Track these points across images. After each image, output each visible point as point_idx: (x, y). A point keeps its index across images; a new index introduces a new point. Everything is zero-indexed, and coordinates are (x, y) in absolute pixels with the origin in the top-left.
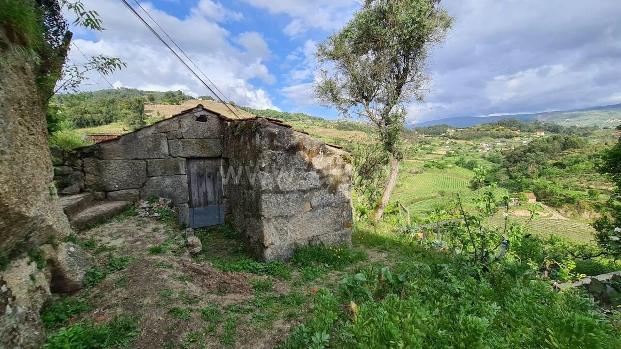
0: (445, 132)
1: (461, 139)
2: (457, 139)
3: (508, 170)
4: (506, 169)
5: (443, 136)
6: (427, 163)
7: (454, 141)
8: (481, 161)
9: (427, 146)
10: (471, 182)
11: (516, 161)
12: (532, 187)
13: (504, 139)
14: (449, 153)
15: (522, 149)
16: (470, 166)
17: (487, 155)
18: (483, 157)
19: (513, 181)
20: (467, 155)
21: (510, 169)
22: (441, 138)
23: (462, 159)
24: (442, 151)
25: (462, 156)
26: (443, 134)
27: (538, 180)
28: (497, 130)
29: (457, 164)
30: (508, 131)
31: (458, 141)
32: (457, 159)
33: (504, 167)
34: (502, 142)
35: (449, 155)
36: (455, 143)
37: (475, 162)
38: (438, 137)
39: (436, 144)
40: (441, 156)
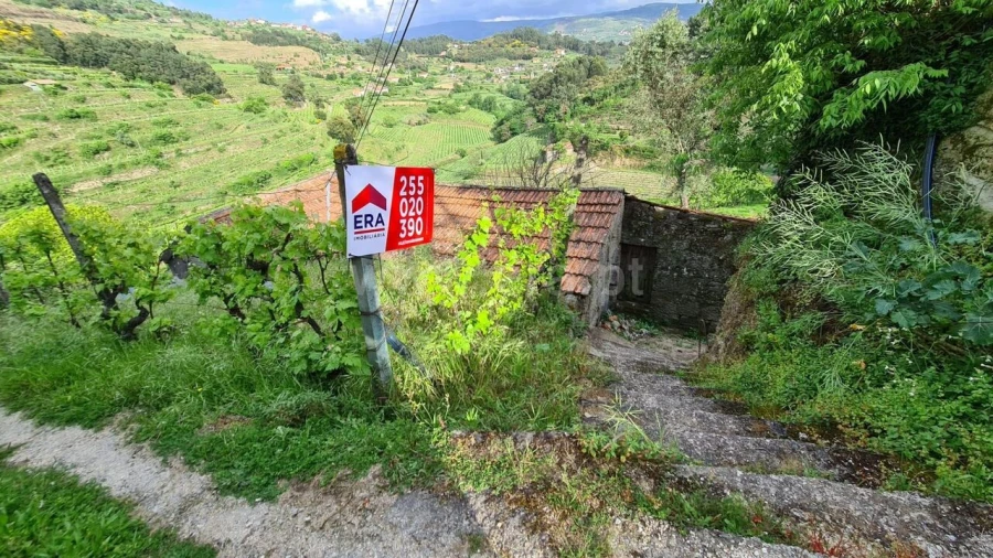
0: (445, 49)
1: (468, 61)
2: (463, 61)
3: (535, 110)
4: (531, 109)
5: (443, 57)
6: (432, 106)
7: (460, 64)
8: (500, 99)
9: (425, 76)
10: (493, 131)
11: (542, 97)
12: (568, 134)
13: (521, 61)
14: (458, 86)
15: (548, 79)
16: (488, 106)
17: (505, 88)
18: (500, 91)
19: (541, 126)
20: (481, 88)
21: (537, 108)
22: (441, 60)
23: (476, 96)
24: (447, 83)
25: (476, 92)
26: (444, 53)
27: (572, 123)
28: (513, 46)
29: (471, 103)
30: (525, 49)
31: (466, 65)
32: (470, 95)
33: (530, 105)
34: (521, 65)
35: (457, 90)
36: (463, 68)
37: (493, 98)
38: (436, 59)
39: (437, 71)
40: (448, 92)
